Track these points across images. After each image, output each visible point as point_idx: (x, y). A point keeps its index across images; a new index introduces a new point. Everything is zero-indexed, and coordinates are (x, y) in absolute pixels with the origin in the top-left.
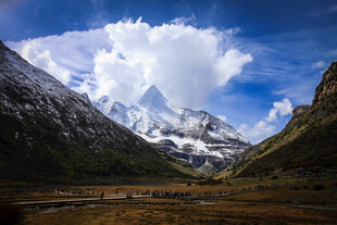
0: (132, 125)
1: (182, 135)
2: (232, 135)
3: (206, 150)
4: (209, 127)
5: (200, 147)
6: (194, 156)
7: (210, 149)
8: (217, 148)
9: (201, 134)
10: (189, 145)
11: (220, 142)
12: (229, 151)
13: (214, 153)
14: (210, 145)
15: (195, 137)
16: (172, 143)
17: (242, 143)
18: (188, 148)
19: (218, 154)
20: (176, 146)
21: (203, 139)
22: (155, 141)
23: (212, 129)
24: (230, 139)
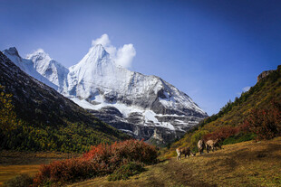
0: (70, 88)
1: (129, 103)
2: (187, 105)
3: (156, 121)
4: (161, 94)
5: (149, 116)
6: (140, 127)
7: (161, 120)
8: (169, 118)
9: (151, 102)
10: (136, 114)
11: (173, 112)
12: (182, 122)
13: (165, 125)
14: (160, 115)
15: (144, 105)
16: (116, 111)
17: (198, 114)
18: (135, 118)
19: (169, 126)
20: (121, 115)
21: (153, 108)
22: (97, 108)
23: (164, 97)
24: (184, 109)
